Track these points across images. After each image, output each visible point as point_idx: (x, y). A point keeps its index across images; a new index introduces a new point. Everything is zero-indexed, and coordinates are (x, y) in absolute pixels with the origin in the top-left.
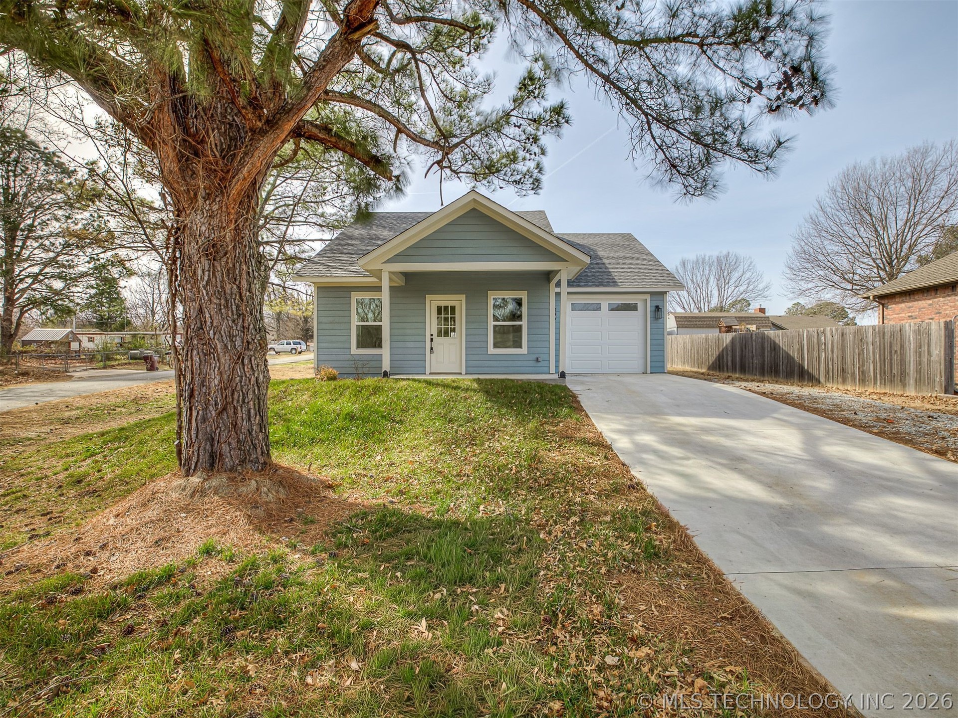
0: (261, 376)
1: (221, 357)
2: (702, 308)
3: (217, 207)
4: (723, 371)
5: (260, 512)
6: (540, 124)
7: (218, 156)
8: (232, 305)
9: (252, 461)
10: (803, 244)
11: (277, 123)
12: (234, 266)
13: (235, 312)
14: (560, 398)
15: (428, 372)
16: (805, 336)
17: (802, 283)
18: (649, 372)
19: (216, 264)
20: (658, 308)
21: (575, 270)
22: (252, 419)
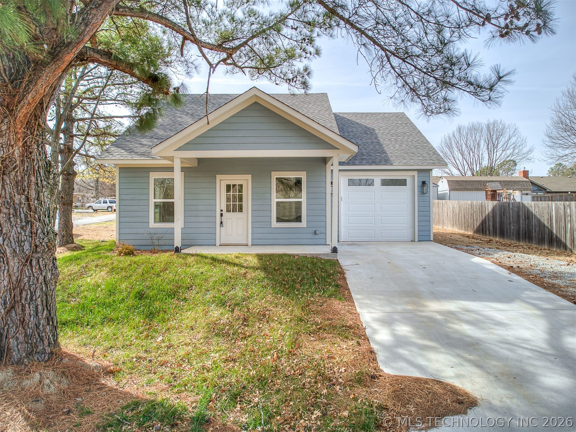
0: (49, 275)
1: (9, 261)
2: (475, 169)
3: (5, 127)
4: (486, 235)
5: (40, 406)
6: (314, 26)
7: (7, 80)
8: (20, 213)
9: (39, 353)
10: (561, 115)
11: (57, 55)
12: (22, 178)
13: (24, 220)
14: (329, 276)
15: (218, 243)
16: (554, 208)
17: (560, 150)
18: (417, 239)
19: (5, 177)
20: (424, 183)
21: (345, 157)
22: (39, 314)
